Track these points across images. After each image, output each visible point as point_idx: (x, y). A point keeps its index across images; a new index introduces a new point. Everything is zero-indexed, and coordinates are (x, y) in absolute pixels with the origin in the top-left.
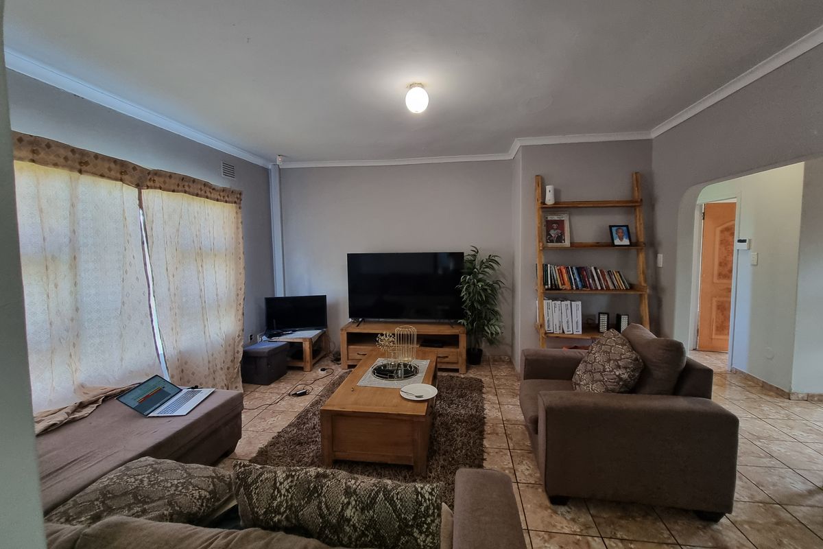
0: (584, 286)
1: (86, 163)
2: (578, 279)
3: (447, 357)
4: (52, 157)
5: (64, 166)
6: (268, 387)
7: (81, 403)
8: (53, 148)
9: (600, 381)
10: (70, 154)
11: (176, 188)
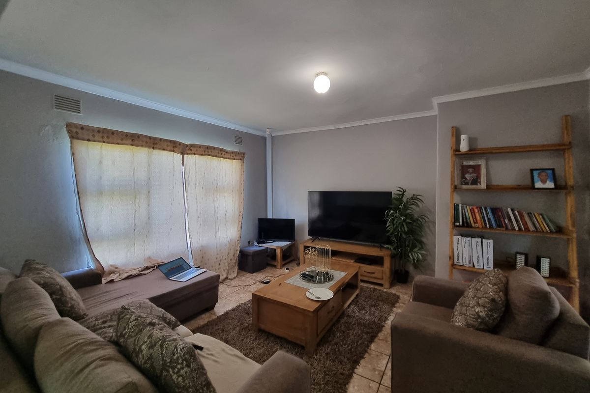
0: (499, 225)
1: (156, 144)
2: (492, 219)
3: (374, 273)
4: (140, 142)
5: (146, 146)
6: (252, 274)
7: (147, 267)
8: (141, 138)
9: (464, 314)
10: (148, 139)
11: (204, 153)
